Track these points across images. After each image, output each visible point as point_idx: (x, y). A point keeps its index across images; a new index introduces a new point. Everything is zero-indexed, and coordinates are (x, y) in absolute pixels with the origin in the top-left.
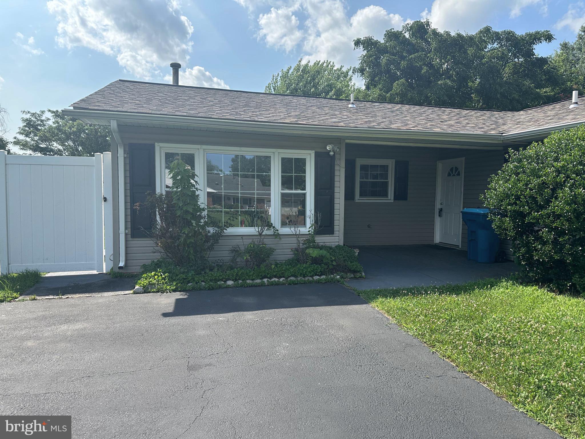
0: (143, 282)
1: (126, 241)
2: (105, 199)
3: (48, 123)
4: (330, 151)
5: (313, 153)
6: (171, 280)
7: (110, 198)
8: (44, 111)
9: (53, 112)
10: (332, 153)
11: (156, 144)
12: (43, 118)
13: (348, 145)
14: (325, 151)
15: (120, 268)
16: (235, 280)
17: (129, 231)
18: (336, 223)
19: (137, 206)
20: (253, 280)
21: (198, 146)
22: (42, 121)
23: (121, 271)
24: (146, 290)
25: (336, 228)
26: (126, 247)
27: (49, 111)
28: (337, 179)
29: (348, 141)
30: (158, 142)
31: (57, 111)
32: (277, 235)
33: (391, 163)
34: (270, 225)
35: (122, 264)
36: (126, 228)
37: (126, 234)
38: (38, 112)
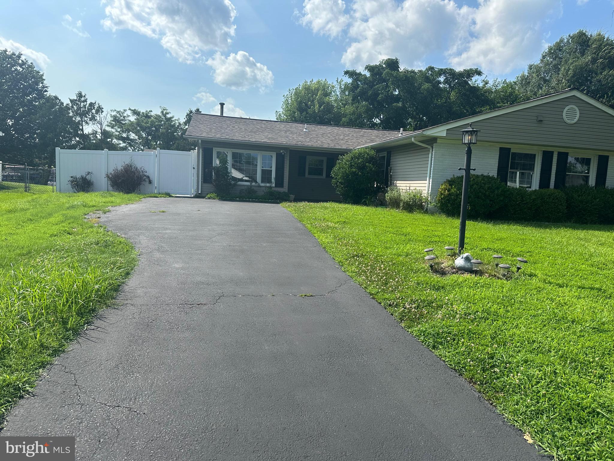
0: (209, 196)
1: (201, 184)
2: (194, 168)
3: (128, 118)
4: (282, 153)
5: (275, 153)
6: (218, 196)
7: (196, 167)
8: (126, 110)
9: (132, 110)
10: (283, 154)
11: (214, 148)
12: (125, 115)
13: (291, 150)
14: (280, 152)
15: (199, 193)
16: (239, 198)
17: (203, 180)
18: (285, 183)
19: (207, 170)
20: (246, 199)
21: (229, 149)
22: (124, 117)
23: (199, 195)
24: (209, 198)
25: (285, 185)
26: (201, 187)
27: (130, 109)
28: (285, 164)
29: (290, 149)
30: (215, 147)
31: (135, 110)
32: (260, 186)
33: (325, 159)
34: (256, 182)
35: (200, 192)
36: (202, 179)
37: (201, 181)
38: (122, 111)
